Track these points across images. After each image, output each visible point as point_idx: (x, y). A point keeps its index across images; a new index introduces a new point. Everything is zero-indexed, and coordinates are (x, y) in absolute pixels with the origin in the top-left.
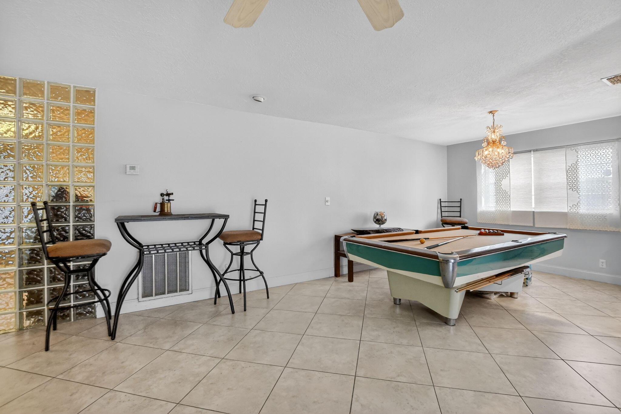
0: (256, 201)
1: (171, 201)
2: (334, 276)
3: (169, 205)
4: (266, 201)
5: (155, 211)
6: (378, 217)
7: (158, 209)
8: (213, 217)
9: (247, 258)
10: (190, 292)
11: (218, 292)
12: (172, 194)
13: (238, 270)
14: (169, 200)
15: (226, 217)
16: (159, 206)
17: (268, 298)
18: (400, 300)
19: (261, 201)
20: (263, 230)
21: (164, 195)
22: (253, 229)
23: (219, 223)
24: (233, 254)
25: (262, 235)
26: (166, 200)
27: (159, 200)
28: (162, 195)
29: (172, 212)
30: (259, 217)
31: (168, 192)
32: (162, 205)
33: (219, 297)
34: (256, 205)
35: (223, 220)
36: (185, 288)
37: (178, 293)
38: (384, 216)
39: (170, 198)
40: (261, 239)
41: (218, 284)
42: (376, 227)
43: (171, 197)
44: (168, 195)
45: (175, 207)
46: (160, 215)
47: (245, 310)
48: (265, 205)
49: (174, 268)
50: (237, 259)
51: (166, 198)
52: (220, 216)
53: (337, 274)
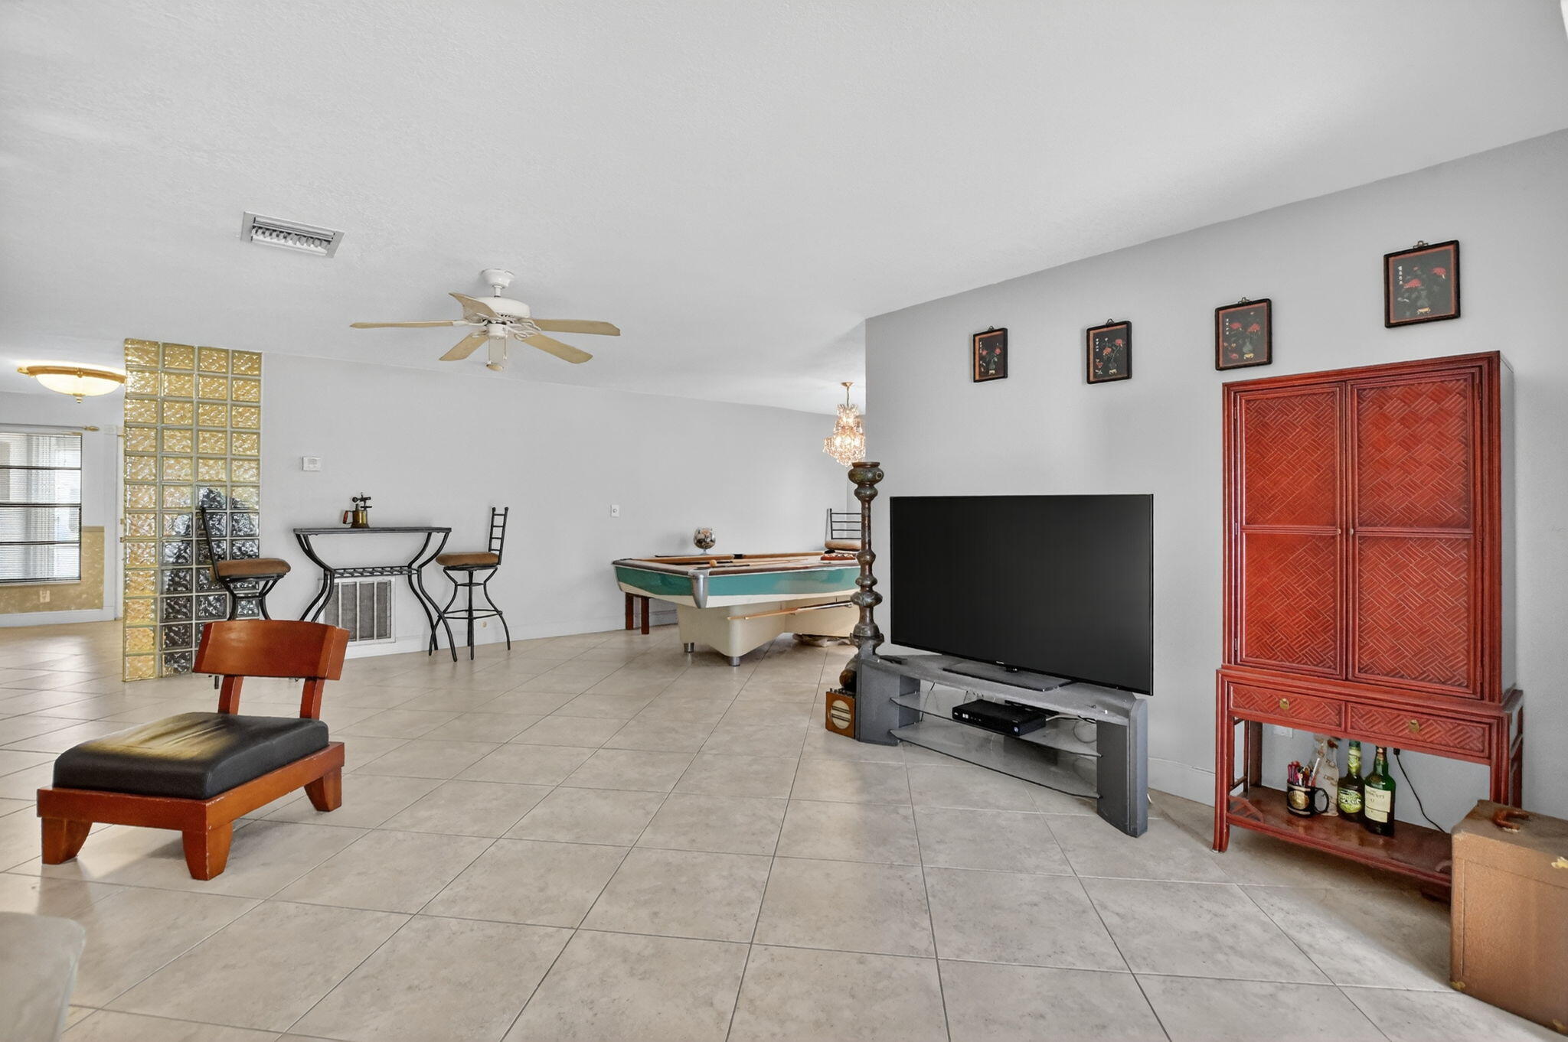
0: (494, 509)
1: (367, 509)
2: (625, 628)
3: (364, 515)
4: (506, 509)
5: (345, 522)
6: (701, 536)
7: (350, 519)
8: (430, 531)
9: (478, 591)
10: (392, 639)
11: (434, 639)
12: (370, 498)
13: (466, 611)
14: (365, 507)
15: (447, 531)
16: (350, 515)
17: (509, 649)
18: (693, 644)
19: (500, 510)
20: (501, 551)
21: (357, 500)
22: (490, 550)
23: (437, 538)
24: (456, 585)
25: (499, 557)
26: (362, 507)
27: (350, 506)
28: (355, 500)
29: (369, 523)
30: (497, 532)
31: (364, 497)
32: (356, 513)
33: (436, 648)
34: (494, 515)
35: (443, 534)
36: (384, 633)
37: (375, 641)
38: (711, 534)
39: (367, 505)
40: (499, 563)
41: (434, 627)
42: (697, 552)
43: (368, 503)
44: (364, 499)
45: (373, 517)
46: (352, 527)
47: (472, 659)
48: (505, 515)
49: (370, 604)
50: (463, 592)
51: (362, 504)
52: (439, 530)
53: (629, 626)
